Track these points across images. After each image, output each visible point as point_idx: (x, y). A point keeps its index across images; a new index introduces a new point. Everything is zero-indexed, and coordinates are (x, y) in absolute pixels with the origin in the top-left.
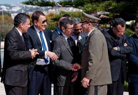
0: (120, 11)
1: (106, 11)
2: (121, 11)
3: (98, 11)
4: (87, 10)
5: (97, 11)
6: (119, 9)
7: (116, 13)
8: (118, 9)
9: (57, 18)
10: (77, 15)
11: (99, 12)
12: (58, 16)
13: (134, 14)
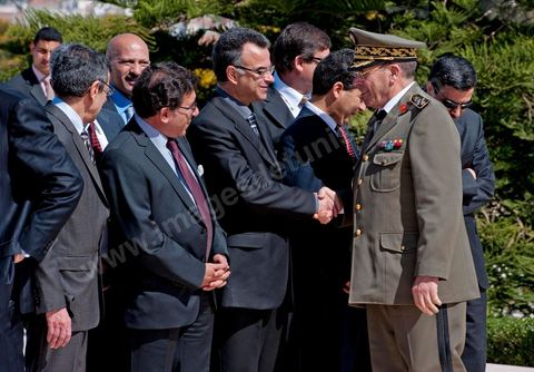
0: (283, 19)
1: (226, 16)
2: (284, 15)
3: (193, 17)
4: (146, 10)
5: (189, 17)
6: (279, 7)
7: (266, 25)
8: (271, 9)
9: (23, 43)
10: (104, 32)
11: (195, 20)
12: (23, 35)
13: (338, 32)
